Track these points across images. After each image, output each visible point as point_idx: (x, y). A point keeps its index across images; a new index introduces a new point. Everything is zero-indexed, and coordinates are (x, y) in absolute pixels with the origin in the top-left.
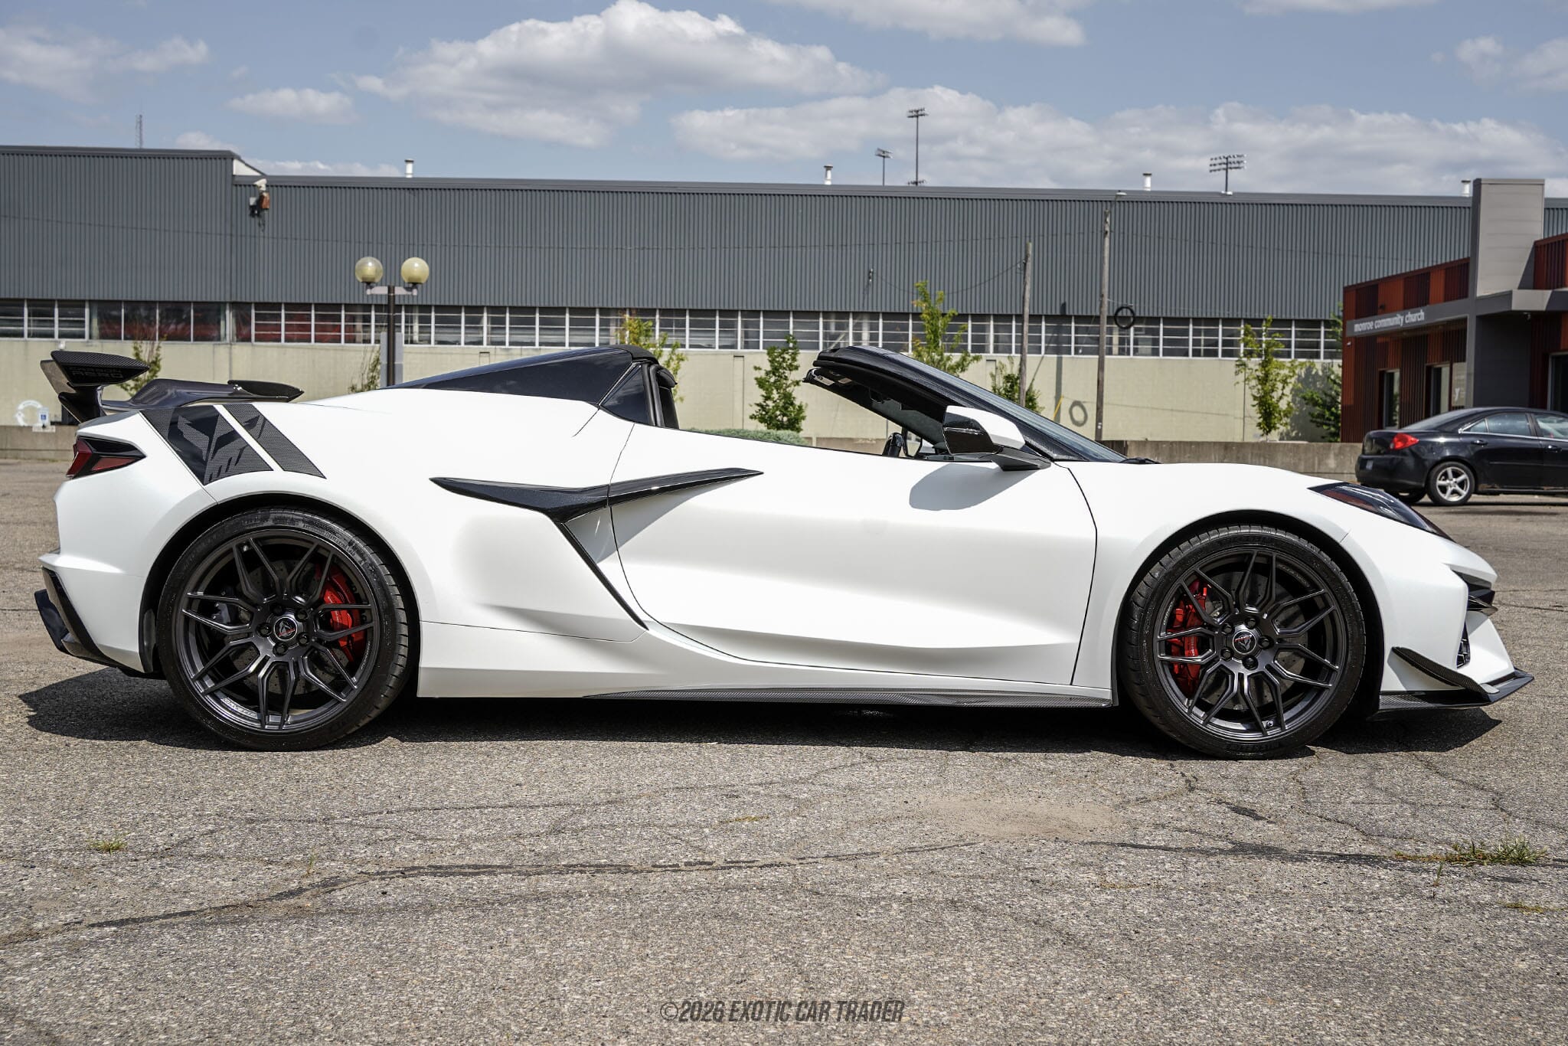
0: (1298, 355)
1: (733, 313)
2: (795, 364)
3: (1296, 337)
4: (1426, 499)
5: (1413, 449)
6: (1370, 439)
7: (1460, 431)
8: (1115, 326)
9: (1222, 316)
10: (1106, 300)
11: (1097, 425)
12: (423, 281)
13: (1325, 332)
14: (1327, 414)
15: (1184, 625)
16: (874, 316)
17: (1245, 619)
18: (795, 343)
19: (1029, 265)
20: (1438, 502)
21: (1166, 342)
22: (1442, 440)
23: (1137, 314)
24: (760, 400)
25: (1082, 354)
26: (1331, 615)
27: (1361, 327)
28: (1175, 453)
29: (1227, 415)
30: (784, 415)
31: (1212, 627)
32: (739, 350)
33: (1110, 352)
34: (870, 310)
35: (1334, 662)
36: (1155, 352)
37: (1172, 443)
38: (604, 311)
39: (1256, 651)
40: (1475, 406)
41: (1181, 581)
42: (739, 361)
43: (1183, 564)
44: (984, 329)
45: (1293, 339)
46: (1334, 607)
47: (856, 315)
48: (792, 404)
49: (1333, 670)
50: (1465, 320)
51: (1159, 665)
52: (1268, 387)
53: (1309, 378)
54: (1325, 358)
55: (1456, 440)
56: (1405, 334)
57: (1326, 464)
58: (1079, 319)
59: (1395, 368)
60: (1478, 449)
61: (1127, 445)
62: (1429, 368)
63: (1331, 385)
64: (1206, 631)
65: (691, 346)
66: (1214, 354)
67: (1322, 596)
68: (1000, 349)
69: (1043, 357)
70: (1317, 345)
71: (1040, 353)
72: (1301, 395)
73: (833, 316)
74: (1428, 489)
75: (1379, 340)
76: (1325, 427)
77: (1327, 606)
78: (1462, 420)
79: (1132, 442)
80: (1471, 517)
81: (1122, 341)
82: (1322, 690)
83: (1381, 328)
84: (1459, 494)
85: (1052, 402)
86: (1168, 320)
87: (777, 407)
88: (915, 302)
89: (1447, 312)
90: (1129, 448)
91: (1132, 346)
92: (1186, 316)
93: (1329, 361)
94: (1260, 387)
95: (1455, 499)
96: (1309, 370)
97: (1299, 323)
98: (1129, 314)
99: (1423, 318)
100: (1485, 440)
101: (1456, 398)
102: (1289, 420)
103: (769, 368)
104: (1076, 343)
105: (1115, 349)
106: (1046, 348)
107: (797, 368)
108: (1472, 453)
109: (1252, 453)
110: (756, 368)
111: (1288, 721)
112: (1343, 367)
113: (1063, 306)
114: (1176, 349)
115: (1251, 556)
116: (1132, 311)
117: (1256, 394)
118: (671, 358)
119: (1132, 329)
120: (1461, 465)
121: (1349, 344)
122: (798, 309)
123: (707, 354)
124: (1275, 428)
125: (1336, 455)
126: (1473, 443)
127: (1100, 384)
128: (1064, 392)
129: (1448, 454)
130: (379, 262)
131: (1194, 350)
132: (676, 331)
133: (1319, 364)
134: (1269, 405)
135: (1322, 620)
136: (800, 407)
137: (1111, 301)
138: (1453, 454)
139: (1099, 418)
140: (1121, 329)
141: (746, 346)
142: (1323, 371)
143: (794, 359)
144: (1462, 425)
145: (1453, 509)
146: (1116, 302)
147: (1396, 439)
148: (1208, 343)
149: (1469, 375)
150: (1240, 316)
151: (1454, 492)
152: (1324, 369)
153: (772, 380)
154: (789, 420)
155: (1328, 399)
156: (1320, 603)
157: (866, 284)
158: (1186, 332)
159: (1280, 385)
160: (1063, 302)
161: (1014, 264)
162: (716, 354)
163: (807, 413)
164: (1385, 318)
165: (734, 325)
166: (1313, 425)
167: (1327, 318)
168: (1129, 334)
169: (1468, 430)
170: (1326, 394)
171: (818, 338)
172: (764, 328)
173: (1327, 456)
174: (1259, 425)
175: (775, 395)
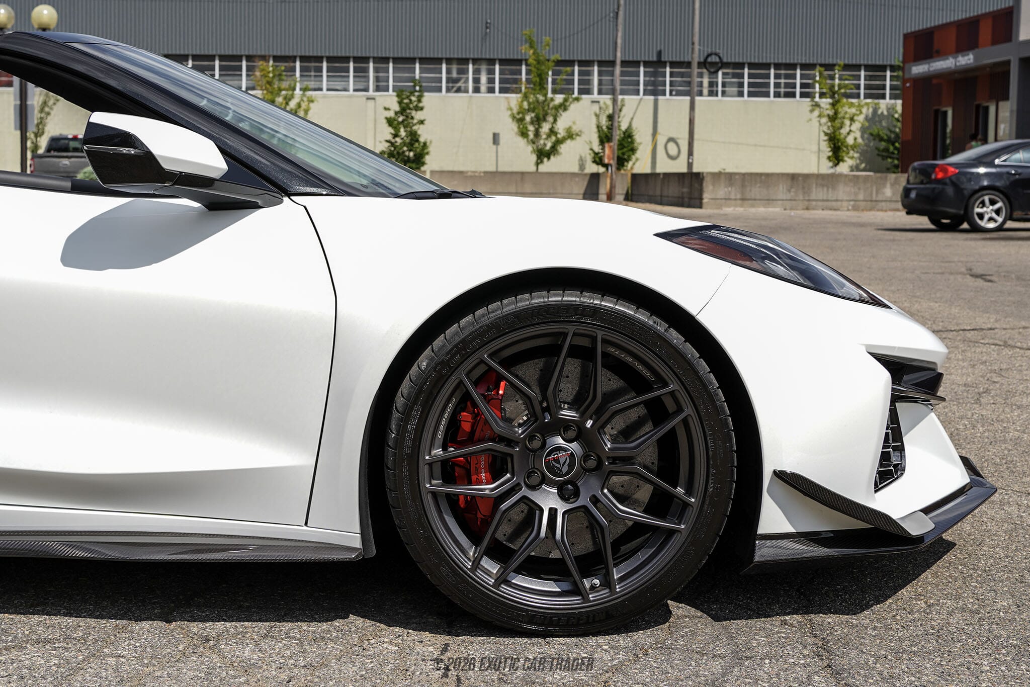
0: (865, 98)
1: (365, 60)
2: (421, 105)
3: (865, 80)
4: (965, 226)
5: (954, 179)
6: (914, 169)
7: (997, 161)
8: (705, 71)
9: (800, 61)
10: (697, 47)
11: (689, 158)
12: (52, 27)
13: (891, 76)
14: (891, 148)
15: (471, 439)
16: (491, 62)
17: (561, 427)
18: (420, 86)
19: (621, 13)
20: (975, 229)
21: (750, 85)
22: (982, 170)
23: (725, 60)
24: (390, 137)
25: (676, 95)
26: (685, 421)
27: (919, 69)
28: (746, 183)
29: (804, 149)
30: (410, 150)
31: (510, 442)
32: (371, 93)
33: (700, 94)
34: (488, 57)
35: (689, 492)
36: (741, 94)
37: (744, 175)
38: (249, 58)
39: (577, 476)
40: (1017, 137)
41: (461, 374)
42: (371, 103)
43: (463, 349)
44: (589, 73)
45: (862, 82)
46: (688, 410)
47: (475, 61)
48: (417, 141)
49: (686, 505)
50: (1008, 63)
51: (429, 500)
52: (837, 123)
53: (874, 118)
54: (891, 98)
55: (993, 170)
56: (956, 75)
57: (884, 193)
58: (673, 64)
59: (946, 106)
60: (1012, 179)
61: (703, 177)
62: (978, 107)
63: (895, 123)
64: (501, 447)
65: (328, 90)
66: (793, 95)
67: (672, 394)
68: (603, 91)
69: (641, 99)
70: (883, 87)
71: (638, 94)
72: (868, 132)
73: (455, 62)
74: (967, 216)
75: (935, 81)
76: (889, 160)
77: (680, 410)
78: (998, 153)
79: (708, 173)
80: (1003, 243)
81: (712, 84)
82: (671, 533)
83: (935, 70)
84: (995, 221)
85: (649, 138)
86: (752, 66)
87: (404, 144)
88: (523, 47)
89: (992, 55)
90: (706, 179)
91: (720, 88)
92: (768, 61)
93: (893, 101)
94: (829, 124)
95: (992, 225)
96: (875, 110)
97: (868, 68)
98: (718, 60)
99: (972, 61)
100: (1020, 171)
101: (1001, 132)
102: (856, 155)
103: (397, 108)
104: (671, 86)
105: (705, 91)
106: (645, 90)
107: (422, 109)
108: (1008, 183)
109: (817, 185)
110: (386, 109)
111: (621, 579)
112: (903, 105)
113: (659, 53)
114: (759, 90)
115: (565, 335)
116: (720, 58)
117: (826, 131)
118: (302, 100)
119: (720, 73)
120: (997, 193)
121: (908, 85)
122: (424, 56)
123: (343, 97)
124: (843, 161)
125: (892, 185)
126: (1009, 174)
127: (691, 122)
128: (660, 129)
129: (985, 183)
130: (10, 9)
131: (775, 92)
132: (315, 76)
133: (884, 105)
134: (838, 140)
135: (674, 427)
136: (425, 144)
137: (702, 48)
138: (990, 183)
139: (690, 153)
140: (711, 73)
141: (378, 89)
142: (888, 111)
143: (419, 101)
144: (998, 157)
145: (988, 235)
146: (706, 49)
147: (937, 170)
148: (787, 85)
149: (1011, 111)
150: (815, 62)
151: (991, 219)
152: (888, 109)
153: (401, 119)
154: (415, 155)
155: (893, 136)
156: (671, 406)
157: (484, 33)
158: (768, 76)
159: (847, 122)
160: (659, 49)
161: (608, 13)
162: (351, 96)
163: (431, 149)
164: (939, 61)
165: (366, 70)
166: (880, 159)
167: (893, 63)
168: (717, 78)
169: (1005, 161)
170: (891, 131)
171: (441, 82)
172: (394, 72)
173: (884, 186)
174: (829, 158)
175: (403, 133)
